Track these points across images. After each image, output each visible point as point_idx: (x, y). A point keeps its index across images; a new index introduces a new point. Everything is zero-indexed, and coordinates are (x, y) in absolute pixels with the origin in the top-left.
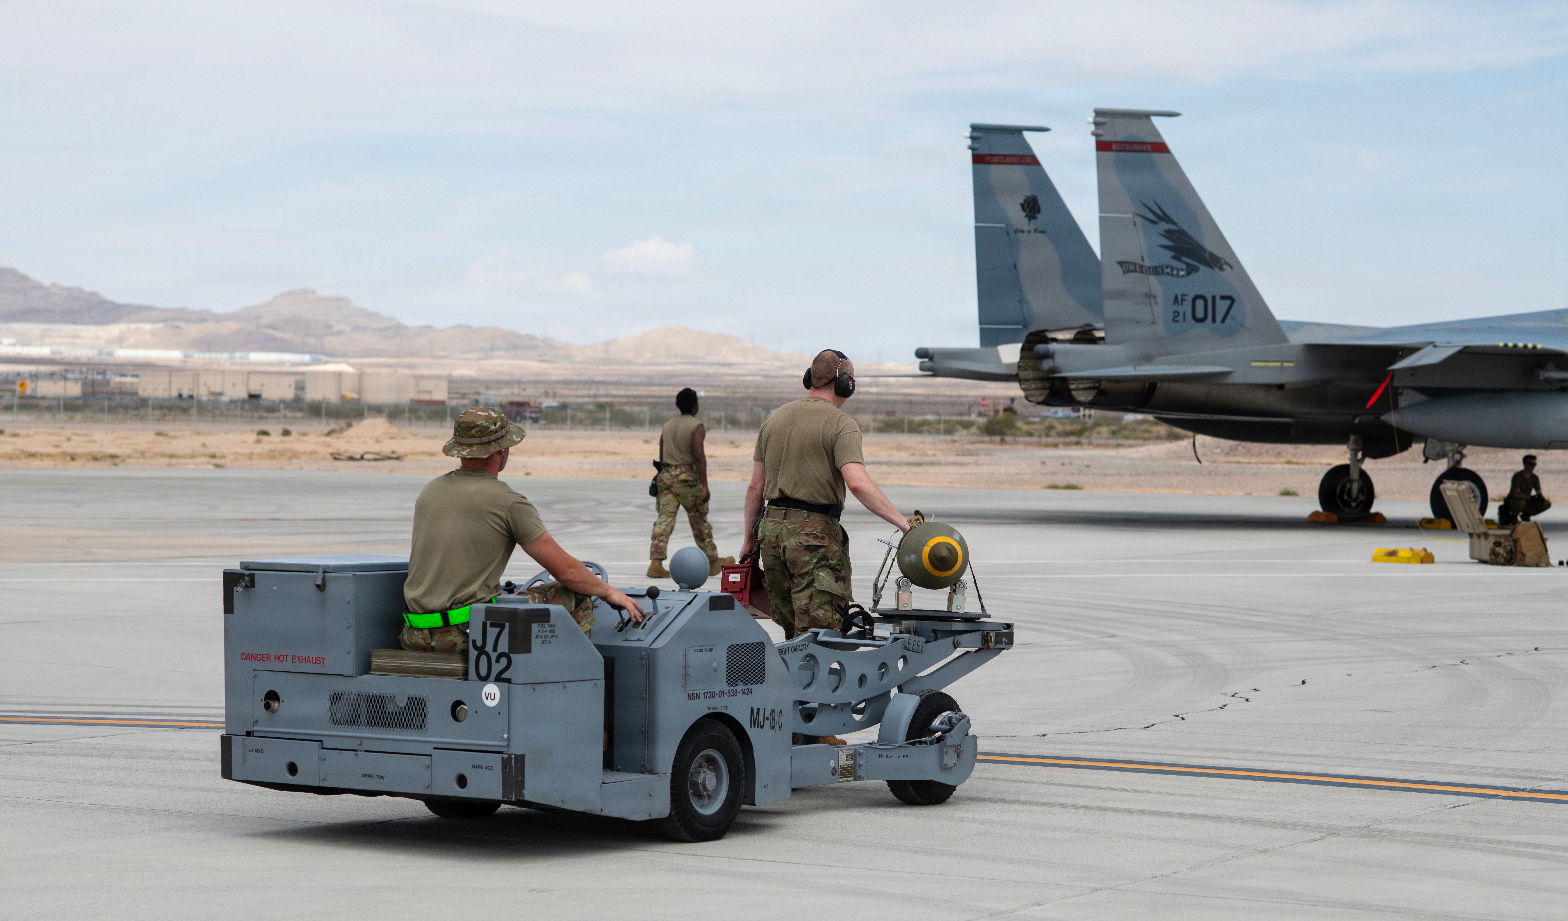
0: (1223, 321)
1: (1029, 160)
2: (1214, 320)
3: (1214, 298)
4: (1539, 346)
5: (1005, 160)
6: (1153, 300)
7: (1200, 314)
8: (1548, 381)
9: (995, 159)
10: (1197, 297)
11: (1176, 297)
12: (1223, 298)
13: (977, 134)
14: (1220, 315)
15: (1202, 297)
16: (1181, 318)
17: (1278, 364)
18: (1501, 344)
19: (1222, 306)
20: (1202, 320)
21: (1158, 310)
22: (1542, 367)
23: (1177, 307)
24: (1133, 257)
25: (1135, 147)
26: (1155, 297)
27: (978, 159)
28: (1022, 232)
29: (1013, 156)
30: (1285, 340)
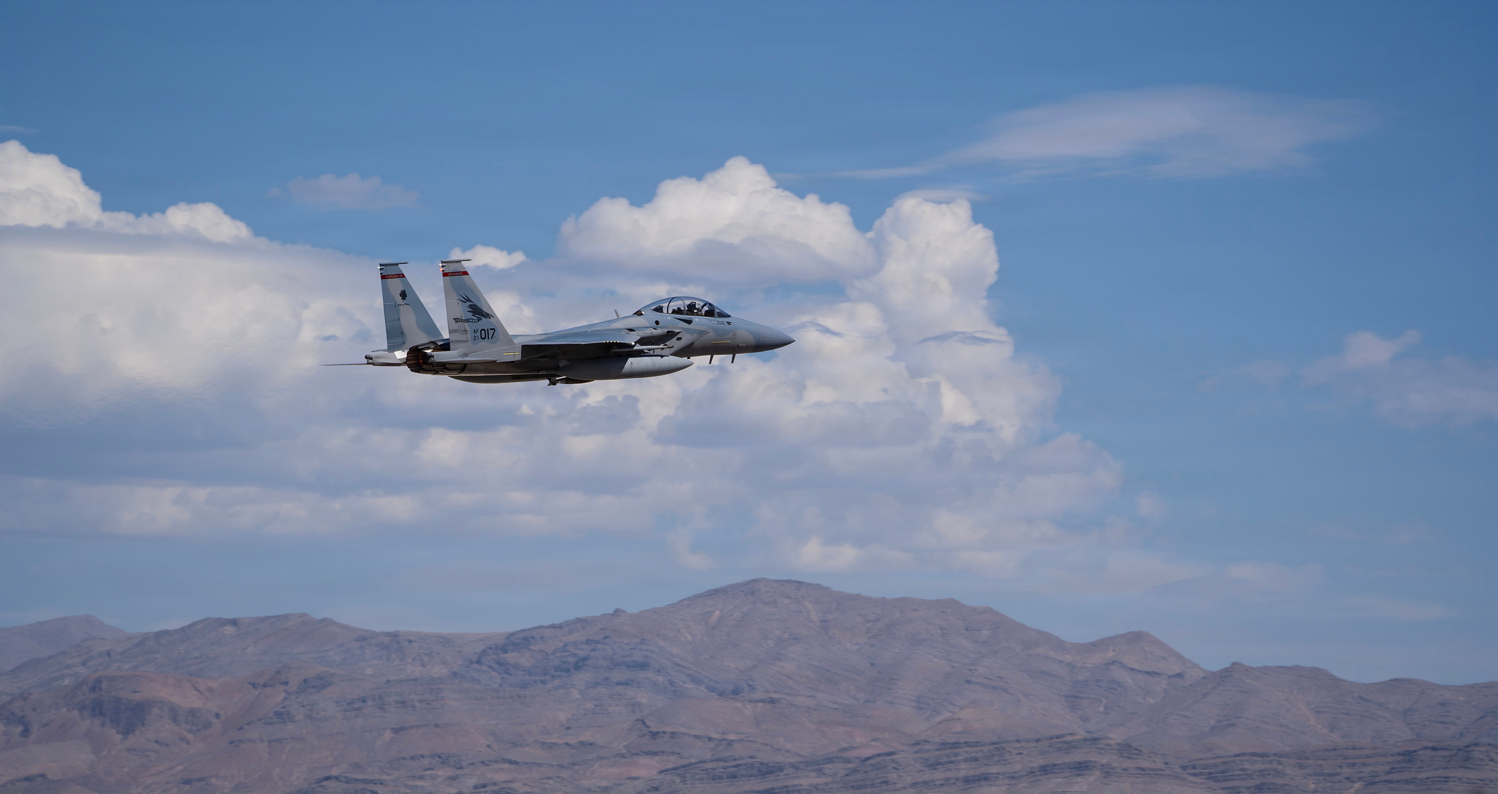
0: (492, 338)
1: (401, 276)
2: (488, 338)
3: (488, 329)
4: (618, 342)
5: (393, 276)
6: (466, 332)
7: (483, 337)
8: (615, 352)
9: (389, 277)
10: (482, 330)
11: (475, 330)
12: (491, 329)
13: (382, 267)
14: (490, 337)
15: (484, 330)
16: (476, 338)
17: (513, 353)
18: (605, 342)
19: (491, 332)
20: (484, 339)
21: (468, 336)
22: (612, 348)
23: (475, 334)
24: (458, 316)
25: (457, 274)
26: (467, 331)
27: (383, 277)
28: (401, 305)
29: (395, 275)
30: (514, 344)
